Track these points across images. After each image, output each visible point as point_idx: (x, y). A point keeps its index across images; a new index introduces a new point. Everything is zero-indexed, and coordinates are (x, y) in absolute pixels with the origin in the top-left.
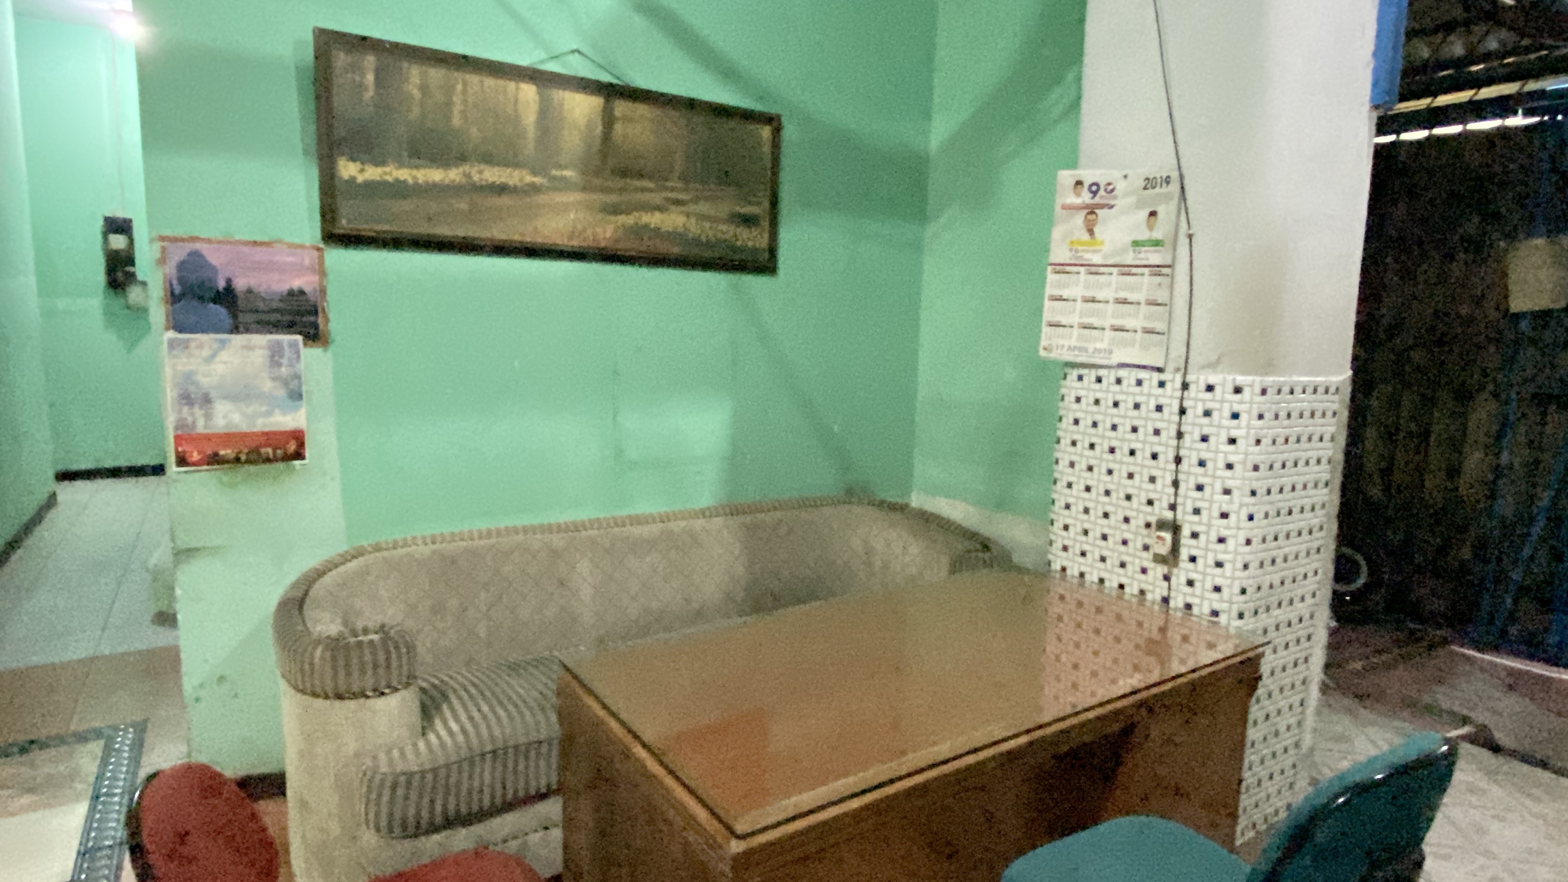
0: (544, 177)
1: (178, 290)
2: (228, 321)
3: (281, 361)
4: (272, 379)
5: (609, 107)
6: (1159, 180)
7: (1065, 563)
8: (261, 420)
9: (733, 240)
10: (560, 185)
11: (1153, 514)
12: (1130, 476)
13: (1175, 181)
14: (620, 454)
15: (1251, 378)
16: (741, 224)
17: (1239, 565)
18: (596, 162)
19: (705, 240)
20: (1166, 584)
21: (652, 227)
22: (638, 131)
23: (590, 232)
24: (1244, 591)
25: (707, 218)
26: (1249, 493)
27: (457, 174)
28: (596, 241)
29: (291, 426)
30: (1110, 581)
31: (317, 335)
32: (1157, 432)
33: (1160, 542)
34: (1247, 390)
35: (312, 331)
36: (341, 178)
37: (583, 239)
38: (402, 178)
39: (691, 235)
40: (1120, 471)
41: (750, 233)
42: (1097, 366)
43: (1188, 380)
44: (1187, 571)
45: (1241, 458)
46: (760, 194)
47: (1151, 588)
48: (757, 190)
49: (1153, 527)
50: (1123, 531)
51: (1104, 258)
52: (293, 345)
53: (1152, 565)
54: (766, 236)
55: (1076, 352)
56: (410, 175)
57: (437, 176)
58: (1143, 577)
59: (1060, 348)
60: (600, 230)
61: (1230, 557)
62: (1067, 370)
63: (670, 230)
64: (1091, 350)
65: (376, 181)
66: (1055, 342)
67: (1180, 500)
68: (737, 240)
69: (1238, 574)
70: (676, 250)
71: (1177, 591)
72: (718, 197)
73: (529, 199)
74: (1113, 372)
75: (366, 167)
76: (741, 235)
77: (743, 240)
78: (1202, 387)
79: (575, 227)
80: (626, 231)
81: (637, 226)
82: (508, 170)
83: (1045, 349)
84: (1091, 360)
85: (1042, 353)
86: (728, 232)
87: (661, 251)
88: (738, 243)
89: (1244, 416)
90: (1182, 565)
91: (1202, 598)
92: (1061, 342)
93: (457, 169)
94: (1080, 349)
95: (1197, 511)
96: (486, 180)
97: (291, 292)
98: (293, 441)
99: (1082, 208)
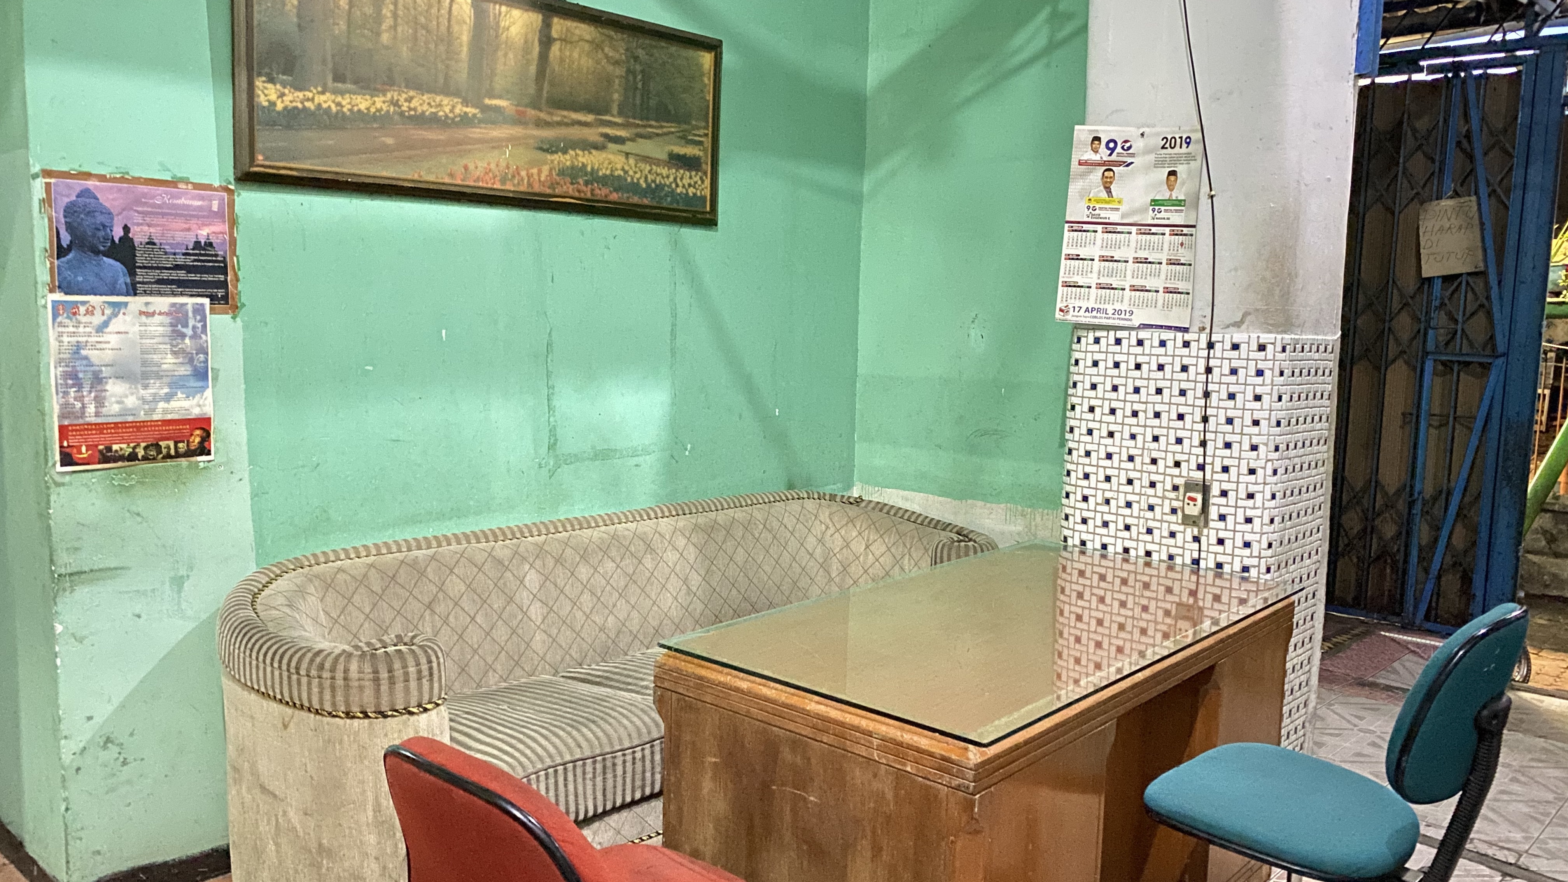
0: (475, 106)
1: (66, 239)
2: (123, 279)
3: (184, 330)
4: (174, 353)
5: (547, 25)
6: (1178, 140)
7: (1084, 537)
8: (162, 405)
9: (674, 186)
10: (493, 116)
11: (1180, 476)
12: (1156, 439)
13: (1197, 142)
14: (555, 444)
15: (1273, 336)
16: (681, 168)
17: (1267, 520)
18: (532, 90)
19: (644, 186)
20: (1196, 545)
21: (589, 169)
22: (576, 55)
23: (523, 173)
24: (1270, 545)
25: (646, 159)
26: (1273, 448)
27: (384, 102)
28: (530, 185)
29: (196, 412)
30: (1136, 549)
31: (225, 299)
32: (1183, 393)
33: (1192, 503)
34: (1270, 348)
35: (220, 293)
36: (259, 104)
37: (516, 182)
38: (325, 106)
39: (629, 179)
40: (1144, 435)
41: (691, 178)
42: (1116, 328)
43: (1213, 339)
44: (1217, 530)
45: (1266, 414)
46: (702, 132)
47: (1180, 551)
48: (698, 128)
49: (1182, 490)
50: (1149, 496)
51: (1123, 217)
52: (199, 310)
53: (1181, 528)
54: (708, 182)
55: (1094, 313)
56: (333, 102)
57: (363, 103)
58: (1171, 541)
59: (1077, 309)
60: (535, 171)
61: (1258, 512)
62: (1081, 333)
63: (608, 172)
64: (1110, 312)
65: (296, 108)
66: (1072, 303)
67: (1209, 460)
68: (677, 186)
69: (1266, 529)
70: (614, 197)
71: (1208, 552)
72: (658, 135)
73: (459, 134)
74: (1133, 333)
75: (286, 91)
76: (681, 179)
77: (684, 186)
78: (1228, 346)
79: (508, 168)
80: (562, 173)
81: (573, 167)
82: (438, 99)
83: (1061, 310)
84: (1111, 322)
85: (1058, 315)
86: (668, 177)
87: (598, 198)
88: (679, 190)
89: (1268, 373)
90: (1212, 524)
91: (1233, 555)
92: (1077, 304)
93: (385, 95)
94: (1098, 310)
95: (1225, 469)
96: (415, 109)
97: (197, 244)
98: (198, 432)
99: (1099, 165)
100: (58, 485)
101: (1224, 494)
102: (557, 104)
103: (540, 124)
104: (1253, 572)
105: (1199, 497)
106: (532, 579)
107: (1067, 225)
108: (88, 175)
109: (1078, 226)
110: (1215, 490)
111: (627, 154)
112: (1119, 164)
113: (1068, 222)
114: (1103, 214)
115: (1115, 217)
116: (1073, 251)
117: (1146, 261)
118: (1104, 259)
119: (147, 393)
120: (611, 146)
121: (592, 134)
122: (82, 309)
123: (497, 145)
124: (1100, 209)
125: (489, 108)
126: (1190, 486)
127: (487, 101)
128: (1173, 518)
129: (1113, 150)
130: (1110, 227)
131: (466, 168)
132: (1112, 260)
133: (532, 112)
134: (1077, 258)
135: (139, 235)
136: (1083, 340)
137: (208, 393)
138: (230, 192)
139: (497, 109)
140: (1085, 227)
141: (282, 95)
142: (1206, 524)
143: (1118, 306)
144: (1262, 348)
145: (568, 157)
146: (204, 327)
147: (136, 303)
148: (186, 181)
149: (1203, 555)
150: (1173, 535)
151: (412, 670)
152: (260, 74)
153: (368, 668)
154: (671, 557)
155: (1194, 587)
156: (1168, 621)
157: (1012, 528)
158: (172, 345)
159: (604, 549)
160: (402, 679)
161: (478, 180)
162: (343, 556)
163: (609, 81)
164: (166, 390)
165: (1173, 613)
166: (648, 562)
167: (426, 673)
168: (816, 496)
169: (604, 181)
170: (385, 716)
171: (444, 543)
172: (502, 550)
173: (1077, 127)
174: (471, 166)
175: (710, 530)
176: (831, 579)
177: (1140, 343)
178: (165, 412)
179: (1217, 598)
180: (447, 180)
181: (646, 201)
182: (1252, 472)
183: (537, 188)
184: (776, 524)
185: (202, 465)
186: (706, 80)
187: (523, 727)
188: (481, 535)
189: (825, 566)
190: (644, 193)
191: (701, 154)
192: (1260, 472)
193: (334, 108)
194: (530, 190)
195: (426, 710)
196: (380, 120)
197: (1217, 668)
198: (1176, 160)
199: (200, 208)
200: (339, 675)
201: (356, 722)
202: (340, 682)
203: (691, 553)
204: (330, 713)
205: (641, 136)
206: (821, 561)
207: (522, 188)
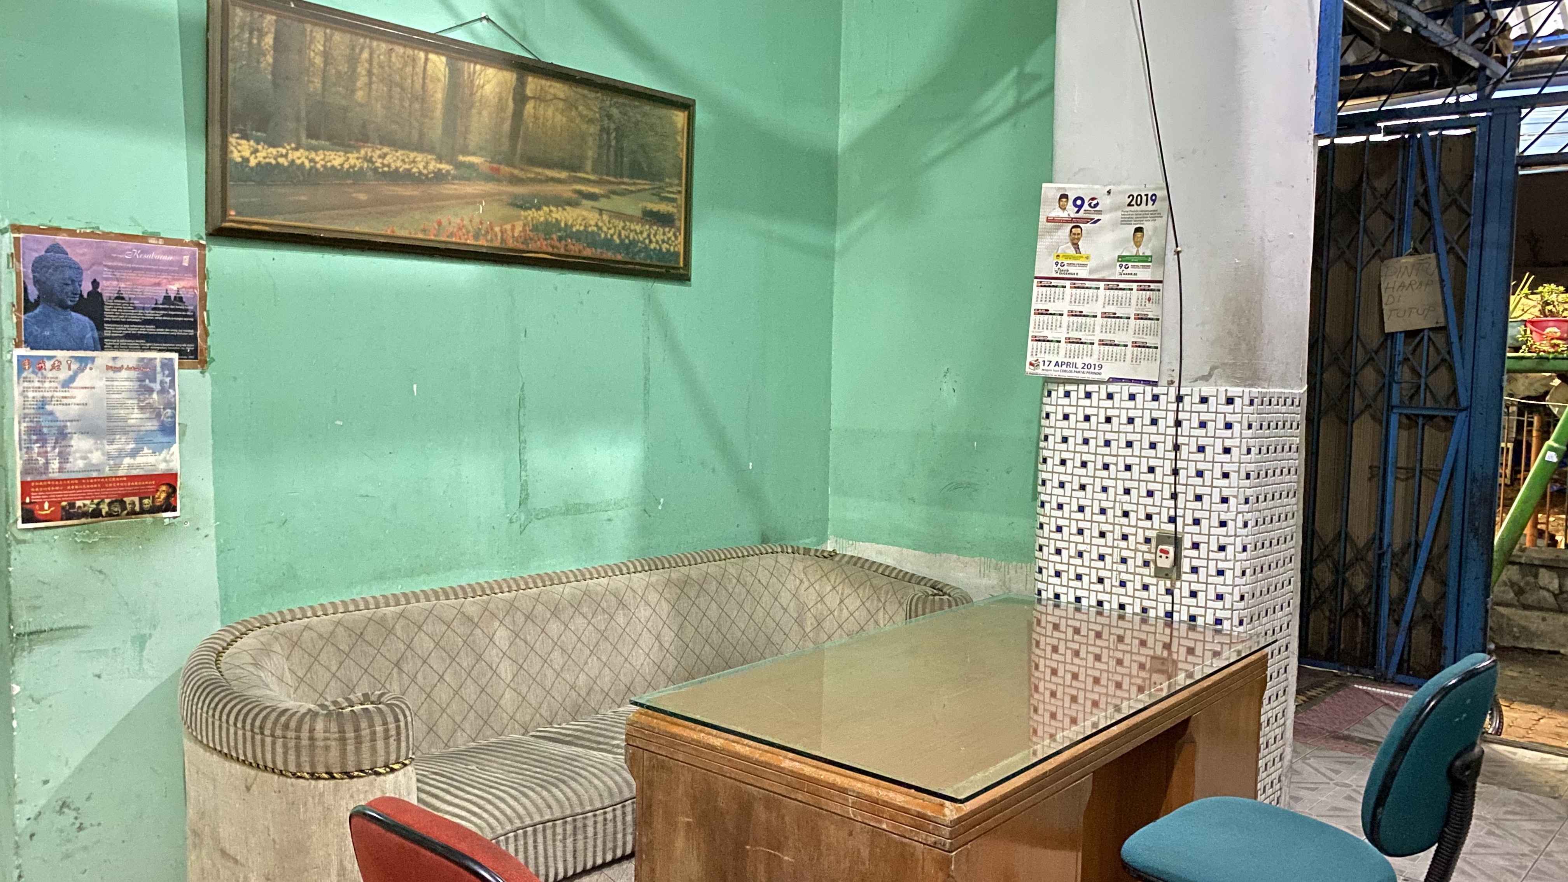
0: (449, 163)
1: (33, 294)
2: (91, 334)
3: (152, 385)
4: (141, 408)
5: (521, 84)
6: (1144, 198)
7: (1059, 590)
8: (127, 461)
9: (647, 241)
10: (468, 173)
11: (1152, 529)
12: (1127, 492)
13: (1163, 200)
14: (527, 499)
15: (1240, 389)
16: (655, 224)
17: (1238, 572)
18: (505, 146)
19: (618, 241)
20: (1169, 598)
21: (563, 225)
22: (550, 113)
23: (497, 229)
24: (1242, 598)
25: (619, 215)
26: (1243, 501)
27: (358, 158)
28: (503, 240)
29: (162, 468)
30: (1110, 602)
31: (195, 353)
32: (1153, 446)
33: (1164, 556)
34: (1237, 401)
35: (189, 348)
36: (233, 160)
37: (489, 237)
38: (298, 162)
39: (603, 235)
40: (1116, 487)
41: (664, 234)
42: (1086, 382)
43: (1182, 393)
44: (1190, 582)
45: (1235, 467)
46: (674, 189)
47: (1154, 604)
48: (671, 185)
49: (1154, 542)
50: (1121, 549)
51: (1091, 272)
52: (167, 365)
53: (1154, 581)
54: (681, 238)
55: (1064, 367)
56: (307, 158)
57: (336, 159)
58: (1145, 594)
59: (1047, 363)
60: (508, 227)
61: (1230, 565)
62: (1051, 387)
63: (582, 228)
64: (1080, 366)
65: (270, 164)
66: (1041, 357)
67: (1180, 512)
68: (651, 242)
69: (1238, 581)
70: (588, 252)
71: (1181, 604)
72: (632, 192)
73: (434, 189)
74: (1103, 387)
75: (260, 147)
76: (655, 236)
77: (657, 242)
78: (1197, 399)
79: (481, 223)
80: (535, 228)
81: (547, 223)
82: (412, 155)
83: (1031, 364)
84: (1080, 376)
85: (1029, 369)
86: (641, 233)
87: (572, 253)
88: (652, 246)
89: (1236, 427)
90: (1184, 577)
91: (1206, 608)
92: (1047, 358)
93: (358, 152)
94: (1068, 364)
95: (1197, 522)
96: (389, 166)
97: (167, 298)
98: (164, 488)
99: (1067, 222)
100: (19, 542)
101: (1196, 546)
102: (532, 161)
103: (514, 180)
104: (1226, 625)
105: (1171, 549)
106: (502, 636)
107: (1035, 281)
108: (57, 230)
109: (1046, 282)
110: (1187, 543)
111: (601, 211)
112: (1087, 221)
113: (1037, 278)
114: (1072, 270)
115: (1083, 273)
116: (1042, 306)
117: (1114, 316)
118: (1072, 314)
119: (111, 448)
120: (585, 202)
121: (566, 191)
122: (48, 364)
123: (472, 200)
124: (1069, 265)
125: (462, 164)
126: (1162, 539)
127: (461, 158)
128: (1146, 571)
129: (1080, 207)
130: (1078, 283)
131: (439, 223)
132: (1080, 315)
133: (505, 169)
134: (1046, 313)
135: (107, 289)
136: (1054, 394)
137: (175, 448)
138: (202, 247)
139: (471, 166)
140: (1054, 282)
141: (256, 151)
142: (1179, 577)
143: (1087, 360)
144: (1230, 401)
145: (541, 213)
146: (173, 381)
147: (104, 357)
148: (157, 236)
149: (1176, 607)
150: (1146, 587)
151: (379, 729)
152: (233, 132)
153: (334, 727)
154: (644, 613)
155: (1167, 640)
156: (1143, 674)
157: (985, 581)
158: (139, 400)
159: (576, 605)
160: (368, 738)
161: (452, 235)
162: (309, 614)
163: (583, 138)
164: (132, 446)
165: (1148, 666)
166: (621, 619)
167: (393, 732)
168: (790, 550)
169: (577, 236)
170: (352, 777)
171: (413, 600)
172: (471, 606)
173: (1044, 185)
174: (445, 222)
175: (683, 585)
176: (805, 635)
177: (1110, 396)
178: (130, 467)
179: (1191, 651)
180: (421, 236)
181: (619, 257)
182: (1223, 524)
183: (511, 244)
184: (750, 579)
185: (167, 521)
186: (679, 138)
187: (491, 787)
188: (450, 591)
189: (799, 622)
190: (617, 249)
191: (675, 210)
192: (1230, 524)
193: (307, 164)
194: (503, 246)
195: (393, 770)
196: (355, 176)
197: (1192, 723)
198: (1144, 215)
199: (170, 263)
200: (305, 734)
201: (321, 782)
202: (305, 742)
203: (665, 606)
204: (294, 774)
205: (614, 193)
206: (795, 615)
207: (497, 244)
